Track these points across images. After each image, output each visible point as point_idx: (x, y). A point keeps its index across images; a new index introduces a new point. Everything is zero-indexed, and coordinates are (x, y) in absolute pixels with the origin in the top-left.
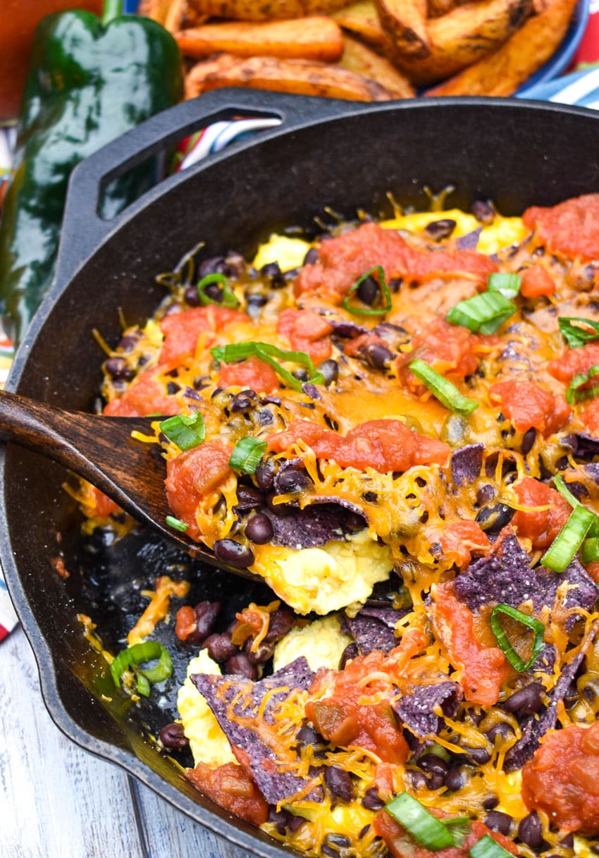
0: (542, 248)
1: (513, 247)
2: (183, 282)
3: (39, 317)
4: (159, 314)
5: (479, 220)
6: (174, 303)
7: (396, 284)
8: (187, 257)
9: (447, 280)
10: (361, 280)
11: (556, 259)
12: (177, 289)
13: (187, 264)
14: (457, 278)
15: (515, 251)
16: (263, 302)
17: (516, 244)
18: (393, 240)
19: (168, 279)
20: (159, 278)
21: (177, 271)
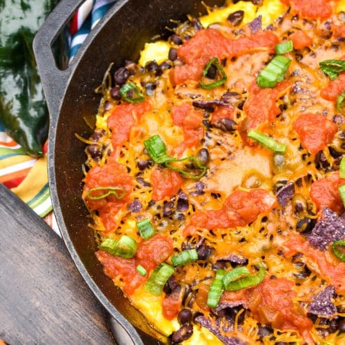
0: (297, 16)
1: (280, 18)
2: (107, 87)
3: (51, 140)
4: (101, 110)
5: (255, 4)
6: (107, 102)
7: (224, 62)
8: (107, 73)
9: (251, 53)
10: (207, 68)
11: (306, 21)
12: (106, 92)
13: (108, 77)
14: (257, 51)
15: (281, 20)
16: (154, 87)
17: (281, 16)
18: (216, 36)
19: (100, 89)
20: (96, 91)
21: (104, 83)
